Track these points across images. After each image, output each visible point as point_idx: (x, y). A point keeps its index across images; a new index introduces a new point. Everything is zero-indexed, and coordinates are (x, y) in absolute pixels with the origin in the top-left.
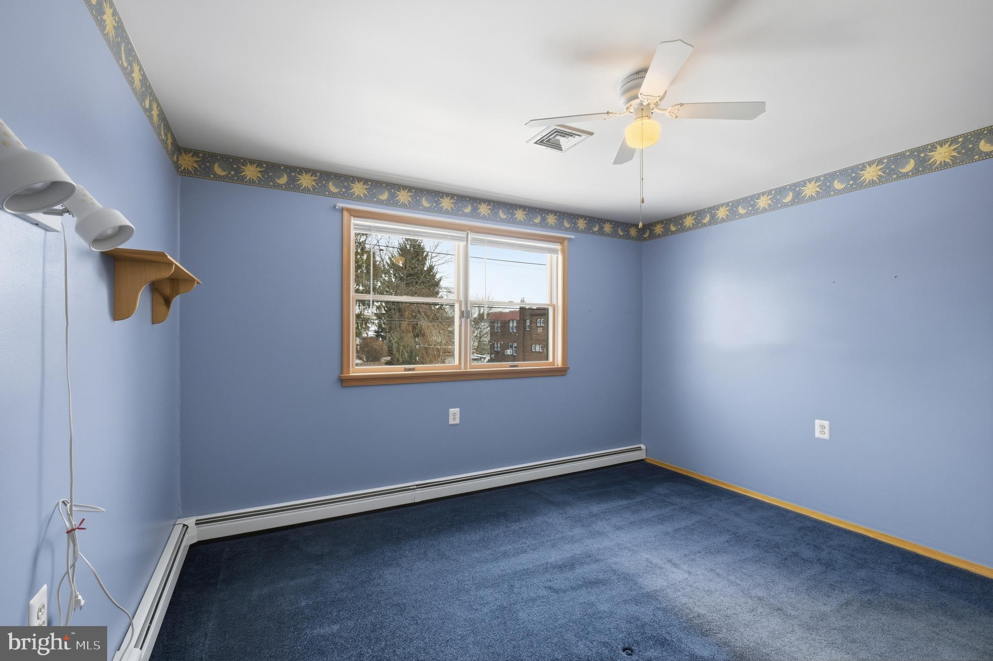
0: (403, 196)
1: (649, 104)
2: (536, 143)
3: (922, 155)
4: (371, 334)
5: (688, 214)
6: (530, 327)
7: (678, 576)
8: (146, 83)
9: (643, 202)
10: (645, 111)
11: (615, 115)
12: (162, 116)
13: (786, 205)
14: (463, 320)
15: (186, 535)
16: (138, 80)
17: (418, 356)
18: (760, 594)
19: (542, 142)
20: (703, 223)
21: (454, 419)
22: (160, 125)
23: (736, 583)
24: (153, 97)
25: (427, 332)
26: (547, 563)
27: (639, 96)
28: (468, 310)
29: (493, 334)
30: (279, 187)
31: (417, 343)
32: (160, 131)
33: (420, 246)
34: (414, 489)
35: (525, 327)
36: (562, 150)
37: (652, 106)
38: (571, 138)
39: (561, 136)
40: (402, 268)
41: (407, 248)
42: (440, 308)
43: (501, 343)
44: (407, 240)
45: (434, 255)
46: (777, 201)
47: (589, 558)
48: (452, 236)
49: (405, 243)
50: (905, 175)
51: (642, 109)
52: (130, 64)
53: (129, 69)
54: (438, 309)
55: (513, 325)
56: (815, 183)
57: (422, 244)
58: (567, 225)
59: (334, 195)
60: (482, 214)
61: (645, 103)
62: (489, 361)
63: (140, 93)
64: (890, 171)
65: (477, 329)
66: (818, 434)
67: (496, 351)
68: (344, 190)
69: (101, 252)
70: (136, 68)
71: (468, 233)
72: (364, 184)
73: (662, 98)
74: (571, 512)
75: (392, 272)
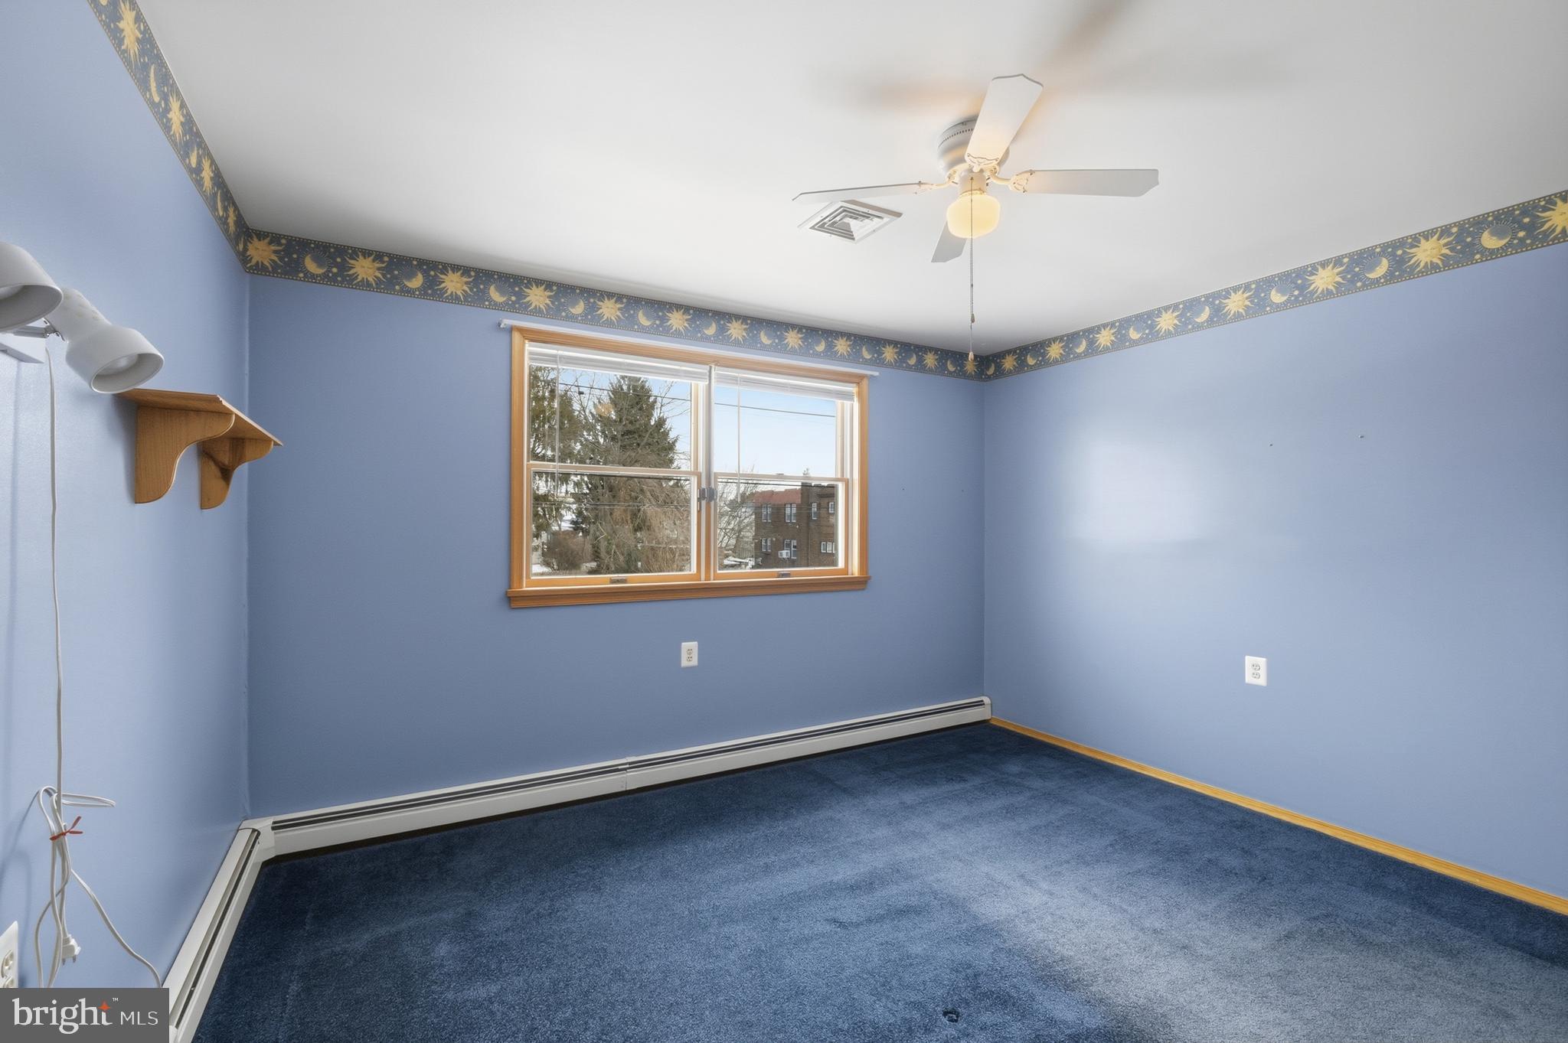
0: (609, 309)
1: (982, 171)
2: (813, 228)
3: (1399, 252)
4: (566, 526)
5: (1054, 340)
6: (818, 514)
7: (1034, 899)
8: (192, 128)
9: (973, 321)
10: (976, 181)
11: (931, 187)
12: (219, 180)
13: (1200, 327)
14: (704, 503)
15: (257, 847)
16: (178, 123)
17: (640, 561)
18: (1157, 925)
19: (822, 226)
20: (1076, 353)
21: (690, 659)
22: (215, 194)
23: (1121, 907)
24: (204, 149)
25: (655, 522)
26: (831, 882)
27: (966, 158)
28: (711, 488)
29: (759, 525)
30: (409, 292)
31: (638, 540)
32: (215, 203)
33: (643, 387)
34: (625, 769)
35: (809, 516)
36: (853, 239)
37: (987, 174)
38: (867, 221)
39: (851, 217)
40: (615, 421)
41: (622, 389)
42: (676, 485)
43: (772, 541)
44: (623, 378)
45: (665, 401)
46: (1186, 320)
47: (897, 872)
48: (686, 372)
49: (620, 382)
50: (1376, 283)
51: (972, 179)
52: (165, 97)
53: (163, 106)
54: (672, 487)
55: (790, 511)
56: (1243, 292)
57: (647, 385)
58: (867, 355)
59: (497, 306)
60: (733, 338)
61: (976, 169)
62: (753, 567)
63: (180, 143)
64: (1353, 276)
65: (734, 517)
66: (1249, 679)
67: (763, 553)
68: (513, 298)
69: (114, 395)
70: (175, 105)
71: (711, 367)
72: (545, 290)
73: (1001, 163)
74: (870, 802)
75: (599, 427)
